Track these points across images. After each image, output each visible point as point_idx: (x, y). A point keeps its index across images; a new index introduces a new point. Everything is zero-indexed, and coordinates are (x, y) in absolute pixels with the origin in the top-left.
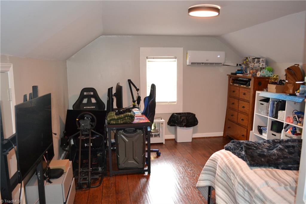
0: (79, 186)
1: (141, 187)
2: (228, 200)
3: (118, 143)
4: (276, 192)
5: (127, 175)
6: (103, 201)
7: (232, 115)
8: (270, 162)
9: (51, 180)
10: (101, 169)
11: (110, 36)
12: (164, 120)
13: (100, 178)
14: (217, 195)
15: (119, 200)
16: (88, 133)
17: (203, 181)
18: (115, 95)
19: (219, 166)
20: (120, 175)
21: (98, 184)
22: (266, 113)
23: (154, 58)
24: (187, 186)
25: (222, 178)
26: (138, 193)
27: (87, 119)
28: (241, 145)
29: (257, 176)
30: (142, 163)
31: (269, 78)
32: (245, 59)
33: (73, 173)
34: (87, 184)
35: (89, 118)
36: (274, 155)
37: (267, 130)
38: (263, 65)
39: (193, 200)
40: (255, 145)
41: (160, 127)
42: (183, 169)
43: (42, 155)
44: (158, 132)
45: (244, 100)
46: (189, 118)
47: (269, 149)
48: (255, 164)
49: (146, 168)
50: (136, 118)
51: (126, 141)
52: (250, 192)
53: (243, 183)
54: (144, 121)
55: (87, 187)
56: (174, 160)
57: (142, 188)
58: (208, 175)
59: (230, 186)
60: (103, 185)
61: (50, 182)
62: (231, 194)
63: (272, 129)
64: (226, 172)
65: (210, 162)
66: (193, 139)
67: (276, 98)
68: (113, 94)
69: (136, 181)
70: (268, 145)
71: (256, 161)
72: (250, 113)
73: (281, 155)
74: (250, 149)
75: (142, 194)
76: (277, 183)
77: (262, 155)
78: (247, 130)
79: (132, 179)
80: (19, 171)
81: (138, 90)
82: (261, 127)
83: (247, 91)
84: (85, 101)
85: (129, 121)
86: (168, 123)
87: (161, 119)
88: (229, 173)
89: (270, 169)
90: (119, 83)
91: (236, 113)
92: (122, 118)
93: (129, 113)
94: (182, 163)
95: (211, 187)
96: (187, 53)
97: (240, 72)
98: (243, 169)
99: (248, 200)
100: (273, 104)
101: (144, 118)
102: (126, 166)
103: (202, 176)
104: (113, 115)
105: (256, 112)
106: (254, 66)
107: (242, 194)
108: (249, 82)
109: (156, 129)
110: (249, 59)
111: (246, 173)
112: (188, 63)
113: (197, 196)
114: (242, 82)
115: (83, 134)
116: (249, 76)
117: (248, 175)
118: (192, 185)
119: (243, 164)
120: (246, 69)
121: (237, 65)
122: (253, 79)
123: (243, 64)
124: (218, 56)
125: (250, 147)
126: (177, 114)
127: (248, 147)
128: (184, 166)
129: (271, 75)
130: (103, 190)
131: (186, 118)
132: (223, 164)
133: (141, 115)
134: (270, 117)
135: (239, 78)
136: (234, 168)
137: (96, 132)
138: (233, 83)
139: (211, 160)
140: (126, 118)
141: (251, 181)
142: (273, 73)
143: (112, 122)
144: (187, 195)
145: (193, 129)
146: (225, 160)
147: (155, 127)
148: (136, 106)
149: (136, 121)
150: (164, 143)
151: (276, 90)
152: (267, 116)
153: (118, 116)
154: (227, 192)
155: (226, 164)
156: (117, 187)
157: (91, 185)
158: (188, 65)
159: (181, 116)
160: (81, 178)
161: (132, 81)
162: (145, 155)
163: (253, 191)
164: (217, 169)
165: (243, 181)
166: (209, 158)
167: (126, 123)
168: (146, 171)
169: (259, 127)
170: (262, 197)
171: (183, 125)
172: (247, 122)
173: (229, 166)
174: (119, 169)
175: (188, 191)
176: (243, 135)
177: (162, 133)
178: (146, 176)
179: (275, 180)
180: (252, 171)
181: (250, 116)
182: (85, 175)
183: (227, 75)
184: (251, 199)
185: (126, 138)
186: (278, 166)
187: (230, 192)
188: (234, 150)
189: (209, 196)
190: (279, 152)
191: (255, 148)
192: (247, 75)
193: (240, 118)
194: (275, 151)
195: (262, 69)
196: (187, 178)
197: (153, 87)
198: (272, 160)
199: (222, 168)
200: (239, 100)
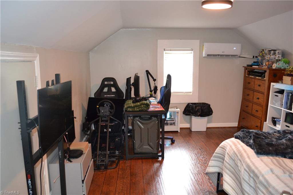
0: (97, 167)
1: (154, 170)
2: (234, 185)
3: (134, 129)
4: (280, 180)
5: (142, 159)
6: (118, 181)
7: (247, 107)
8: (278, 151)
9: (72, 160)
10: (118, 152)
11: (130, 29)
12: (180, 109)
13: (117, 161)
14: (224, 180)
15: (133, 181)
16: (107, 119)
17: (213, 168)
18: (133, 84)
19: (228, 154)
20: (136, 159)
21: (114, 166)
22: (280, 105)
23: (171, 50)
24: (198, 172)
25: (230, 165)
26: (151, 176)
27: (107, 106)
28: (250, 134)
29: (263, 163)
30: (156, 149)
31: (284, 70)
32: (261, 52)
33: (92, 156)
34: (105, 165)
35: (109, 106)
36: (283, 144)
37: (281, 122)
38: (279, 57)
39: (203, 185)
40: (264, 135)
41: (176, 116)
42: (195, 156)
43: (63, 135)
44: (173, 121)
45: (259, 92)
46: (204, 108)
47: (279, 138)
48: (262, 152)
49: (160, 154)
50: (151, 106)
51: (142, 127)
52: (255, 178)
53: (249, 169)
54: (159, 109)
55: (105, 168)
56: (187, 147)
57: (155, 172)
58: (217, 162)
59: (237, 173)
60: (119, 167)
61: (71, 161)
62: (238, 180)
63: (286, 121)
64: (234, 159)
65: (219, 149)
66: (207, 128)
67: (290, 90)
68: (131, 83)
69: (150, 166)
70: (278, 135)
71: (264, 150)
72: (264, 105)
73: (290, 145)
74: (258, 138)
75: (155, 177)
76: (282, 171)
77: (270, 145)
78: (261, 121)
79: (146, 163)
80: (40, 147)
81: (155, 80)
82: (275, 118)
83: (262, 83)
84: (106, 90)
85: (144, 109)
86: (183, 112)
87: (177, 109)
88: (236, 159)
89: (277, 158)
90: (137, 73)
91: (251, 104)
92: (138, 106)
93: (145, 102)
94: (194, 151)
95: (220, 174)
96: (203, 45)
97: (256, 64)
98: (250, 157)
99: (253, 186)
100: (288, 96)
101: (159, 107)
102: (140, 151)
103: (211, 163)
104: (130, 103)
105: (270, 104)
106: (270, 58)
107: (247, 180)
108: (264, 74)
109: (172, 118)
110: (265, 51)
111: (253, 160)
112: (204, 55)
113: (206, 182)
114: (257, 74)
115: (102, 120)
116: (265, 67)
117: (254, 162)
118: (203, 171)
119: (251, 152)
120: (262, 60)
121: (254, 57)
122: (268, 71)
123: (259, 56)
124: (235, 49)
125: (260, 136)
126: (192, 103)
127: (257, 136)
128: (196, 153)
129: (288, 66)
130: (119, 172)
131: (201, 108)
132: (231, 151)
133: (157, 104)
134: (284, 108)
135: (254, 70)
136: (241, 155)
137: (115, 118)
138: (249, 74)
139: (220, 147)
140: (142, 106)
141: (257, 168)
142: (289, 65)
143: (129, 109)
144: (197, 181)
145: (207, 118)
146: (234, 147)
147: (171, 115)
148: (153, 95)
149: (151, 109)
150: (179, 131)
151: (291, 82)
152: (281, 107)
153: (135, 104)
154: (234, 178)
155: (234, 152)
156: (132, 170)
157: (108, 167)
158: (204, 57)
159: (196, 106)
160: (99, 160)
161: (150, 72)
162: (159, 142)
163: (258, 177)
164: (226, 156)
165: (249, 168)
166: (219, 145)
167: (142, 111)
168: (160, 156)
169: (273, 118)
170: (265, 184)
171: (198, 115)
172: (262, 113)
173: (237, 153)
174: (135, 154)
175: (199, 177)
176: (257, 126)
177: (177, 122)
178: (160, 161)
179: (280, 168)
180: (258, 159)
181: (264, 107)
182: (103, 158)
183: (243, 67)
184: (255, 185)
185: (142, 125)
186: (285, 155)
187: (236, 178)
188: (243, 138)
189: (218, 182)
190: (288, 142)
191: (264, 138)
192: (263, 67)
193: (255, 109)
194: (284, 141)
195: (278, 61)
196: (199, 165)
197: (169, 77)
198: (280, 149)
199: (230, 155)
200: (254, 91)
